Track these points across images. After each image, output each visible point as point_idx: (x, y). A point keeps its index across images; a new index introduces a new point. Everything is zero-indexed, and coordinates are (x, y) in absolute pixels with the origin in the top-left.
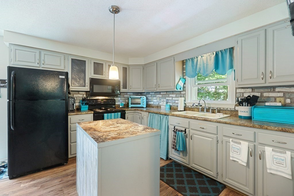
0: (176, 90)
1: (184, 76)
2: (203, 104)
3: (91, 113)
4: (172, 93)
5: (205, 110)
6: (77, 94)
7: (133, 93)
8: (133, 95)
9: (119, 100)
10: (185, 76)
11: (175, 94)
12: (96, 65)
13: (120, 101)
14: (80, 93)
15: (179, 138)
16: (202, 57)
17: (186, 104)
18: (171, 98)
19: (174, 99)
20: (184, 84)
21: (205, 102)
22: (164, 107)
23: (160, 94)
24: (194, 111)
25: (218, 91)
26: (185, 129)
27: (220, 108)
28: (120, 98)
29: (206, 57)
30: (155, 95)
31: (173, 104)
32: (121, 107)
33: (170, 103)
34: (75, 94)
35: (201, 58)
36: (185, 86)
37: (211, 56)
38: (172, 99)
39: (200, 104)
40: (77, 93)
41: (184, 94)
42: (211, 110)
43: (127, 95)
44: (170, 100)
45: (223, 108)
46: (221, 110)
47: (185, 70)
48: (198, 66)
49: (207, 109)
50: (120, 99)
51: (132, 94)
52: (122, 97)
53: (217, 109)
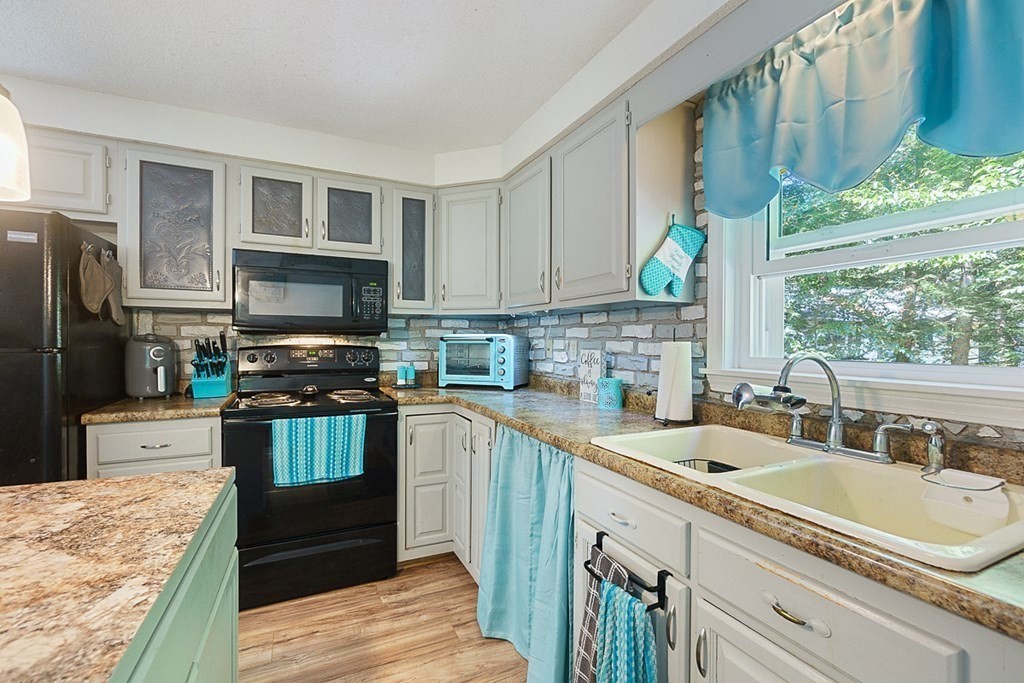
0: (640, 296)
1: (694, 213)
2: (816, 383)
3: (208, 416)
4: (633, 317)
5: (835, 431)
6: (197, 324)
7: (471, 319)
8: (470, 329)
9: (400, 352)
10: (703, 211)
11: (648, 322)
12: (263, 190)
13: (407, 356)
14: (211, 319)
15: (614, 639)
16: (810, 60)
17: (706, 384)
18: (627, 346)
19: (642, 348)
20: (699, 259)
21: (832, 378)
22: (591, 390)
23: (581, 325)
24: (757, 430)
25: (919, 312)
26: (663, 576)
27: (967, 426)
28: (405, 343)
29: (845, 49)
30: (560, 331)
31: (639, 374)
32: (401, 382)
33: (624, 372)
34: (190, 324)
35: (803, 73)
36: (701, 273)
37: (883, 32)
38: (636, 347)
39: (787, 390)
40: (197, 318)
41: (694, 322)
42: (880, 438)
43: (439, 327)
44: (626, 354)
45: (995, 428)
46: (980, 443)
47: (701, 177)
48: (782, 128)
49: (847, 424)
50: (403, 345)
51: (466, 324)
52: (416, 339)
53: (939, 432)
